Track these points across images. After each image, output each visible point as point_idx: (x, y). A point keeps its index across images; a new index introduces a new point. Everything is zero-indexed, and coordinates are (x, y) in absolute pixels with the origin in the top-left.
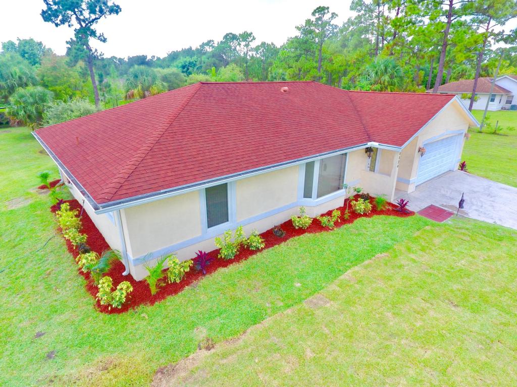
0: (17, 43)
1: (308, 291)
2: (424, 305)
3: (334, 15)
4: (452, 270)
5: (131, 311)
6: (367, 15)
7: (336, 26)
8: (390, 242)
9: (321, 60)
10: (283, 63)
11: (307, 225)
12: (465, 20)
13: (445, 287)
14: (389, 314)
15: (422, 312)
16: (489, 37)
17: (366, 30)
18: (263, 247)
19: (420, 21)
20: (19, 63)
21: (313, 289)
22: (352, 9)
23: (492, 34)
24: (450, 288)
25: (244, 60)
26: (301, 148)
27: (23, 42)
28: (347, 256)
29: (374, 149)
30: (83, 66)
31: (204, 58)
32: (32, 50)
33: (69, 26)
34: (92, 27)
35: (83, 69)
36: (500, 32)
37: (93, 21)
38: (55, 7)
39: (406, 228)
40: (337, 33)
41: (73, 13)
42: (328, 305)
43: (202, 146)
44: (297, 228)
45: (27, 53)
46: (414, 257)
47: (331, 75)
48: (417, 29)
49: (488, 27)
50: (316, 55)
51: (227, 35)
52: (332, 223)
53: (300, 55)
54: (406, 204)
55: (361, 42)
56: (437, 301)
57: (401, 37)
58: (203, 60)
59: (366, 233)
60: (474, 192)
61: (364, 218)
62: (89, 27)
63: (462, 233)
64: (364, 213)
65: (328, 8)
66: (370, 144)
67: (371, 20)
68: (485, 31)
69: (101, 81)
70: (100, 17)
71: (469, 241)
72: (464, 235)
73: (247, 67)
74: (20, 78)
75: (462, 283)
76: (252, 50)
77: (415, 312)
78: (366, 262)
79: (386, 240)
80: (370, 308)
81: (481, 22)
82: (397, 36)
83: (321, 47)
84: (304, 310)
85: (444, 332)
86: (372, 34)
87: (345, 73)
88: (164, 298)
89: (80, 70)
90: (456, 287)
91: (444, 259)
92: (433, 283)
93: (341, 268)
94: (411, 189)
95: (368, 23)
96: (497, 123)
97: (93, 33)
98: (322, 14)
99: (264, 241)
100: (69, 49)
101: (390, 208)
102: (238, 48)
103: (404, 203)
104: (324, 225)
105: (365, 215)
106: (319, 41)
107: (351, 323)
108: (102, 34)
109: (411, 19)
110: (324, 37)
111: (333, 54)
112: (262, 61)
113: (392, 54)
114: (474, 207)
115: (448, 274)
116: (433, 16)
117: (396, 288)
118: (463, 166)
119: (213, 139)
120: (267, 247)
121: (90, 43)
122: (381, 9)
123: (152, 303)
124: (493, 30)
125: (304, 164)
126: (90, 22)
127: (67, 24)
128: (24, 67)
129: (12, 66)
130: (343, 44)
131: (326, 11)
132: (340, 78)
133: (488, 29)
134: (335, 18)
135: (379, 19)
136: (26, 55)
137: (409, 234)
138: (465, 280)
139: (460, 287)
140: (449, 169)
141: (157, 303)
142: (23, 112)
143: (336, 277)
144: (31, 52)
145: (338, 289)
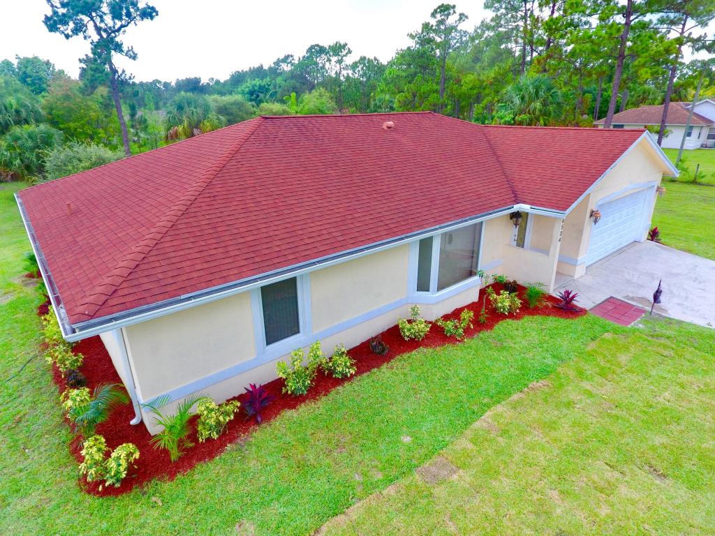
0: (15, 62)
1: (423, 451)
2: (610, 474)
3: (463, 17)
4: (651, 410)
5: (136, 490)
6: (510, 16)
7: (465, 32)
8: (549, 361)
9: (445, 80)
10: (391, 85)
11: (422, 334)
12: (650, 20)
13: (642, 441)
14: (555, 494)
15: (607, 489)
16: (686, 43)
17: (507, 37)
18: (354, 373)
19: (586, 23)
20: (16, 91)
21: (431, 448)
22: (487, 6)
23: (690, 39)
24: (650, 443)
25: (335, 81)
26: (411, 217)
27: (24, 62)
28: (484, 387)
29: (522, 214)
30: (105, 94)
31: (279, 80)
32: (37, 72)
33: (85, 38)
34: (117, 39)
35: (104, 99)
36: (701, 36)
37: (119, 30)
38: (62, 11)
39: (575, 336)
40: (467, 42)
41: (89, 19)
42: (455, 477)
43: (254, 218)
44: (406, 339)
45: (30, 77)
46: (588, 387)
47: (458, 101)
48: (581, 34)
49: (683, 29)
50: (437, 74)
51: (312, 47)
52: (461, 331)
53: (415, 74)
54: (574, 297)
55: (501, 54)
56: (631, 467)
57: (558, 47)
58: (277, 82)
59: (513, 345)
60: (673, 274)
61: (509, 321)
62: (112, 39)
63: (660, 344)
64: (509, 313)
65: (454, 7)
66: (517, 207)
67: (515, 22)
68: (678, 35)
69: (133, 115)
70: (129, 23)
71: (672, 358)
72: (665, 347)
73: (340, 91)
74: (17, 112)
75: (669, 433)
76: (347, 67)
77: (596, 488)
78: (515, 397)
79: (544, 358)
80: (523, 483)
81: (673, 23)
82: (552, 44)
83: (444, 63)
84: (417, 487)
85: (647, 527)
86: (516, 42)
87: (478, 99)
88: (191, 466)
89: (101, 100)
90: (658, 440)
91: (637, 391)
92: (622, 434)
93: (475, 408)
94: (579, 272)
95: (510, 27)
96: (698, 168)
97: (118, 47)
98: (445, 15)
99: (355, 364)
100: (83, 69)
101: (550, 304)
102: (327, 65)
103: (571, 296)
104: (448, 335)
105: (511, 316)
106: (441, 54)
107: (491, 512)
108: (130, 49)
109: (572, 20)
110: (449, 48)
111: (461, 72)
112: (361, 82)
113: (545, 71)
114: (675, 300)
115: (645, 418)
116: (604, 15)
117: (564, 443)
118: (654, 235)
119: (275, 205)
120: (359, 372)
121: (113, 61)
122: (529, 6)
123: (172, 476)
124: (691, 33)
125: (416, 242)
126: (114, 32)
127: (81, 35)
128: (23, 97)
129: (7, 96)
130: (476, 56)
131: (451, 11)
132: (471, 105)
133: (683, 32)
134: (464, 21)
135: (526, 21)
136: (29, 80)
137: (579, 347)
138: (673, 427)
139: (664, 440)
140: (633, 240)
141: (179, 476)
142: (18, 161)
143: (467, 424)
144: (34, 75)
145: (470, 446)
